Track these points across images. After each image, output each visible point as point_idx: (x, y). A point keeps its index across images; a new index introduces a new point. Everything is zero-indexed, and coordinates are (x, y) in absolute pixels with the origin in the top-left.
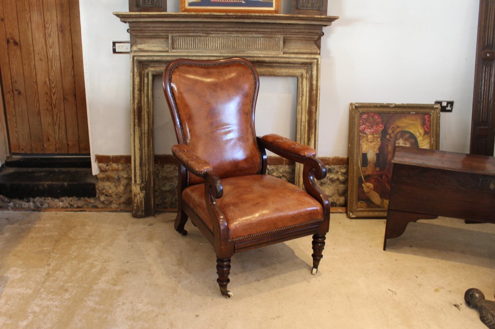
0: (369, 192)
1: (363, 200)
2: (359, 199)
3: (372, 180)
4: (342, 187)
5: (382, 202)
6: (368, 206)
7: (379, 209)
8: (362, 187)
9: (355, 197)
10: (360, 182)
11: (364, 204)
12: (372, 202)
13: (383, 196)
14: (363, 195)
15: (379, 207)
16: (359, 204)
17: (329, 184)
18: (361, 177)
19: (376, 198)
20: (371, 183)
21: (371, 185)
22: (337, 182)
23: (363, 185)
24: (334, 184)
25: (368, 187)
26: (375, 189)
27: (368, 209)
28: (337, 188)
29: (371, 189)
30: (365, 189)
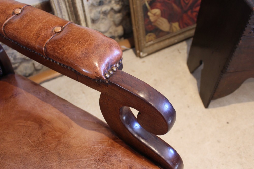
0: (156, 21)
1: (151, 32)
2: (147, 32)
3: (159, 4)
4: (118, 17)
5: (171, 27)
6: (158, 37)
7: (168, 36)
8: (148, 17)
9: (142, 31)
10: (146, 10)
11: (153, 36)
12: (161, 31)
13: (171, 20)
14: (150, 26)
15: (168, 33)
16: (147, 37)
17: (103, 19)
18: (145, 5)
19: (164, 25)
20: (157, 8)
21: (157, 11)
22: (112, 13)
23: (149, 14)
24: (109, 16)
25: (154, 15)
26: (163, 15)
27: (157, 40)
28: (112, 19)
29: (158, 16)
30: (152, 18)
